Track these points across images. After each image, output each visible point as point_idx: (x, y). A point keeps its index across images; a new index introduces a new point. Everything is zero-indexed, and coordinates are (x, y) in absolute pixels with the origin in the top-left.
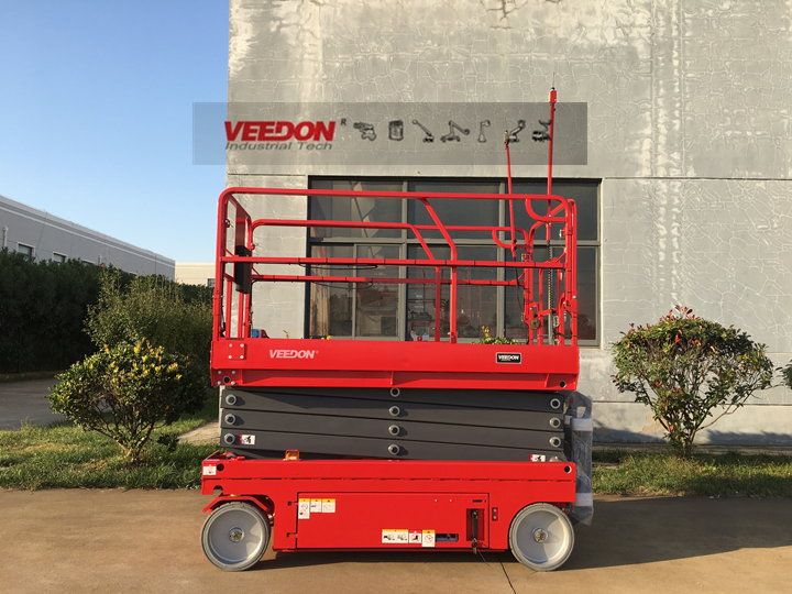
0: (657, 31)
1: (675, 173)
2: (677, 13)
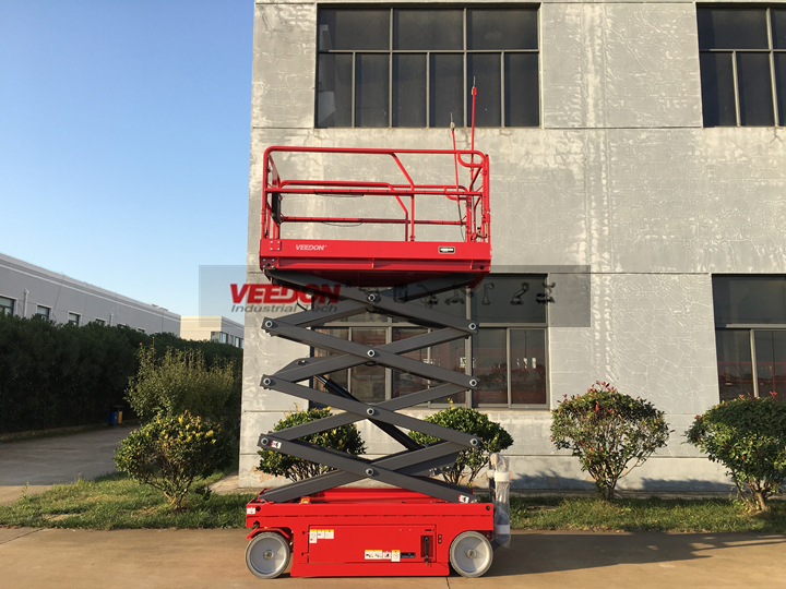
0: (589, 157)
1: (606, 269)
2: (604, 143)
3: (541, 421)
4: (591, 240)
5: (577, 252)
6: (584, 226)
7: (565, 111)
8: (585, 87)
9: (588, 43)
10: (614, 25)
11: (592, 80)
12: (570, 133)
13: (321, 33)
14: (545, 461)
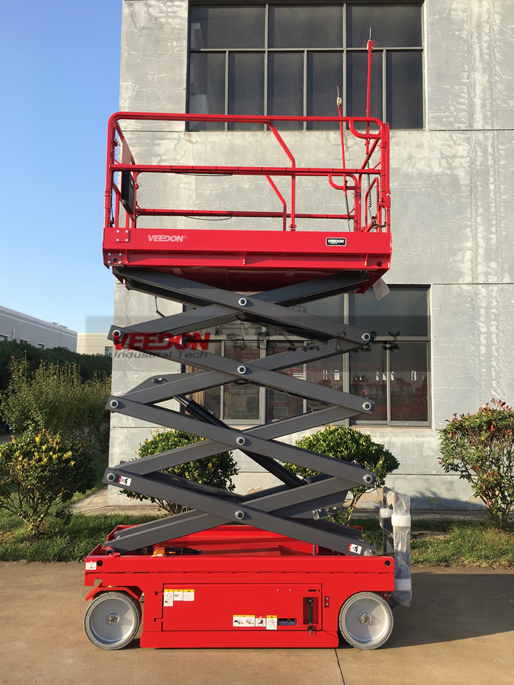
0: (476, 160)
1: (492, 279)
2: (492, 146)
3: (422, 439)
4: (477, 249)
5: (463, 262)
6: (469, 234)
7: (451, 112)
8: (472, 86)
9: (475, 39)
10: (502, 21)
11: (480, 79)
12: (456, 135)
13: (193, 32)
14: (427, 480)
